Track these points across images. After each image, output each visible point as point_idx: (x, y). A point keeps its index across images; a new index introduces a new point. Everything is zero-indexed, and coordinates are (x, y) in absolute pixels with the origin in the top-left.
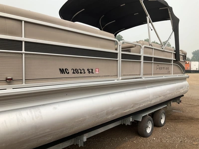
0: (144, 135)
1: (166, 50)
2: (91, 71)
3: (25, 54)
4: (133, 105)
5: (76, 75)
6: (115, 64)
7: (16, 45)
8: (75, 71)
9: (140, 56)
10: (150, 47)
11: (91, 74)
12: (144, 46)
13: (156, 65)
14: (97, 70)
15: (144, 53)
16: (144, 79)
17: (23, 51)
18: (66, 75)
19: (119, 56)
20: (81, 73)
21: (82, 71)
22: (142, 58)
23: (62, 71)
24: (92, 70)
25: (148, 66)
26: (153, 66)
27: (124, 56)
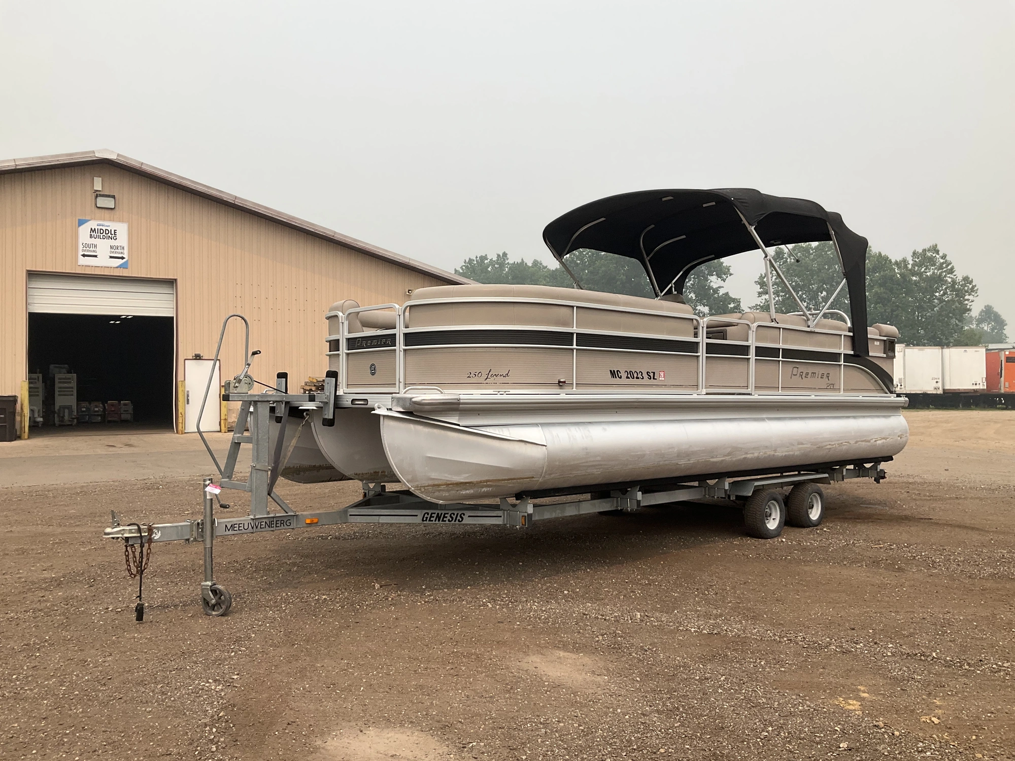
0: (760, 533)
1: (817, 330)
2: (652, 376)
3: (577, 349)
4: (729, 450)
5: (630, 381)
6: (693, 363)
7: (565, 338)
8: (630, 375)
9: (748, 347)
10: (774, 324)
11: (652, 382)
12: (756, 324)
13: (789, 368)
14: (662, 374)
15: (757, 340)
16: (756, 397)
17: (575, 346)
18: (617, 381)
19: (702, 349)
20: (637, 378)
21: (639, 376)
22: (752, 351)
23: (613, 374)
24: (654, 373)
25: (770, 368)
26: (781, 370)
27: (710, 348)
